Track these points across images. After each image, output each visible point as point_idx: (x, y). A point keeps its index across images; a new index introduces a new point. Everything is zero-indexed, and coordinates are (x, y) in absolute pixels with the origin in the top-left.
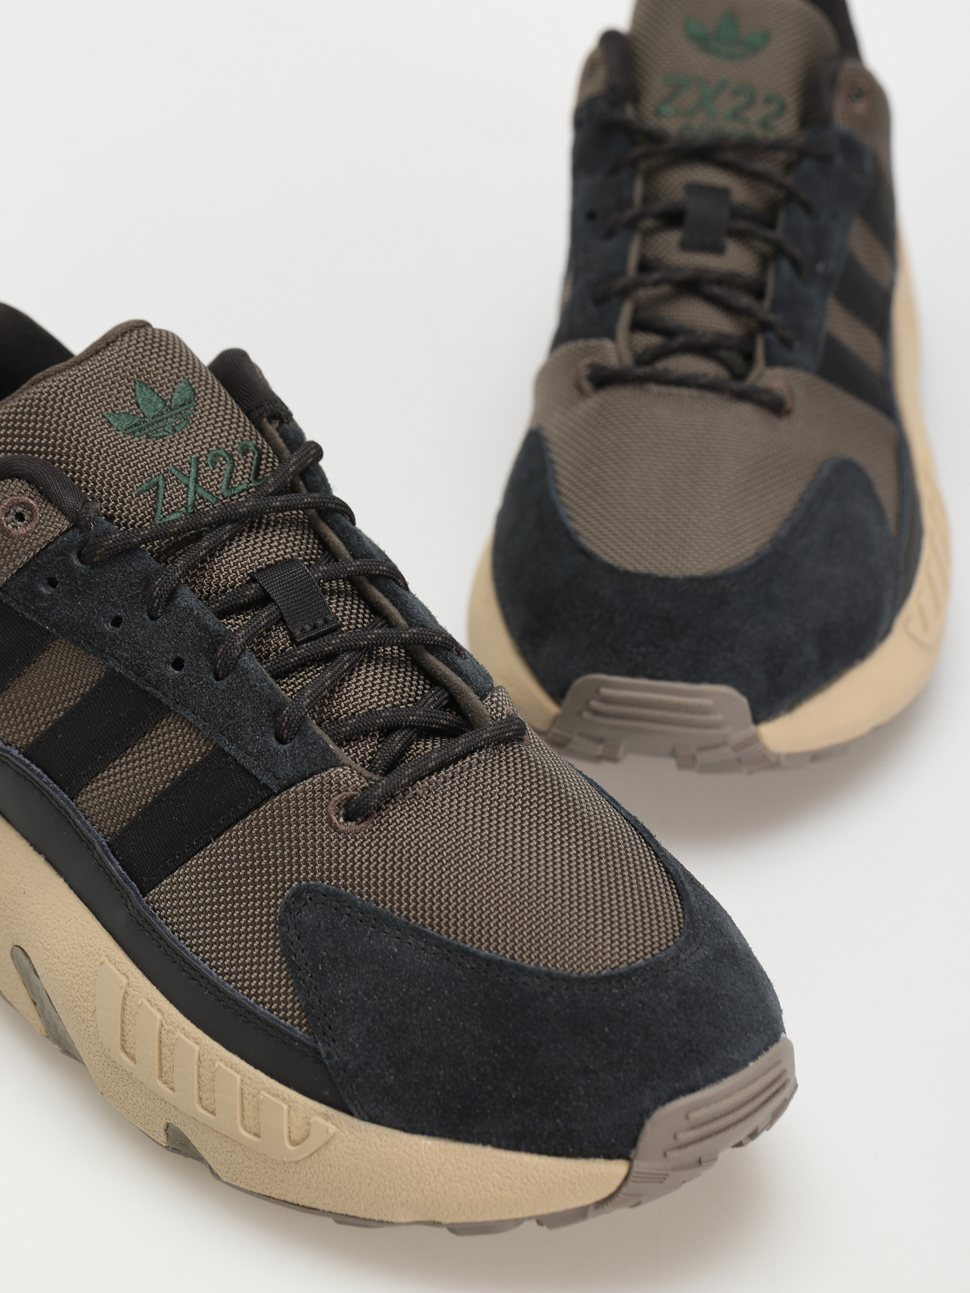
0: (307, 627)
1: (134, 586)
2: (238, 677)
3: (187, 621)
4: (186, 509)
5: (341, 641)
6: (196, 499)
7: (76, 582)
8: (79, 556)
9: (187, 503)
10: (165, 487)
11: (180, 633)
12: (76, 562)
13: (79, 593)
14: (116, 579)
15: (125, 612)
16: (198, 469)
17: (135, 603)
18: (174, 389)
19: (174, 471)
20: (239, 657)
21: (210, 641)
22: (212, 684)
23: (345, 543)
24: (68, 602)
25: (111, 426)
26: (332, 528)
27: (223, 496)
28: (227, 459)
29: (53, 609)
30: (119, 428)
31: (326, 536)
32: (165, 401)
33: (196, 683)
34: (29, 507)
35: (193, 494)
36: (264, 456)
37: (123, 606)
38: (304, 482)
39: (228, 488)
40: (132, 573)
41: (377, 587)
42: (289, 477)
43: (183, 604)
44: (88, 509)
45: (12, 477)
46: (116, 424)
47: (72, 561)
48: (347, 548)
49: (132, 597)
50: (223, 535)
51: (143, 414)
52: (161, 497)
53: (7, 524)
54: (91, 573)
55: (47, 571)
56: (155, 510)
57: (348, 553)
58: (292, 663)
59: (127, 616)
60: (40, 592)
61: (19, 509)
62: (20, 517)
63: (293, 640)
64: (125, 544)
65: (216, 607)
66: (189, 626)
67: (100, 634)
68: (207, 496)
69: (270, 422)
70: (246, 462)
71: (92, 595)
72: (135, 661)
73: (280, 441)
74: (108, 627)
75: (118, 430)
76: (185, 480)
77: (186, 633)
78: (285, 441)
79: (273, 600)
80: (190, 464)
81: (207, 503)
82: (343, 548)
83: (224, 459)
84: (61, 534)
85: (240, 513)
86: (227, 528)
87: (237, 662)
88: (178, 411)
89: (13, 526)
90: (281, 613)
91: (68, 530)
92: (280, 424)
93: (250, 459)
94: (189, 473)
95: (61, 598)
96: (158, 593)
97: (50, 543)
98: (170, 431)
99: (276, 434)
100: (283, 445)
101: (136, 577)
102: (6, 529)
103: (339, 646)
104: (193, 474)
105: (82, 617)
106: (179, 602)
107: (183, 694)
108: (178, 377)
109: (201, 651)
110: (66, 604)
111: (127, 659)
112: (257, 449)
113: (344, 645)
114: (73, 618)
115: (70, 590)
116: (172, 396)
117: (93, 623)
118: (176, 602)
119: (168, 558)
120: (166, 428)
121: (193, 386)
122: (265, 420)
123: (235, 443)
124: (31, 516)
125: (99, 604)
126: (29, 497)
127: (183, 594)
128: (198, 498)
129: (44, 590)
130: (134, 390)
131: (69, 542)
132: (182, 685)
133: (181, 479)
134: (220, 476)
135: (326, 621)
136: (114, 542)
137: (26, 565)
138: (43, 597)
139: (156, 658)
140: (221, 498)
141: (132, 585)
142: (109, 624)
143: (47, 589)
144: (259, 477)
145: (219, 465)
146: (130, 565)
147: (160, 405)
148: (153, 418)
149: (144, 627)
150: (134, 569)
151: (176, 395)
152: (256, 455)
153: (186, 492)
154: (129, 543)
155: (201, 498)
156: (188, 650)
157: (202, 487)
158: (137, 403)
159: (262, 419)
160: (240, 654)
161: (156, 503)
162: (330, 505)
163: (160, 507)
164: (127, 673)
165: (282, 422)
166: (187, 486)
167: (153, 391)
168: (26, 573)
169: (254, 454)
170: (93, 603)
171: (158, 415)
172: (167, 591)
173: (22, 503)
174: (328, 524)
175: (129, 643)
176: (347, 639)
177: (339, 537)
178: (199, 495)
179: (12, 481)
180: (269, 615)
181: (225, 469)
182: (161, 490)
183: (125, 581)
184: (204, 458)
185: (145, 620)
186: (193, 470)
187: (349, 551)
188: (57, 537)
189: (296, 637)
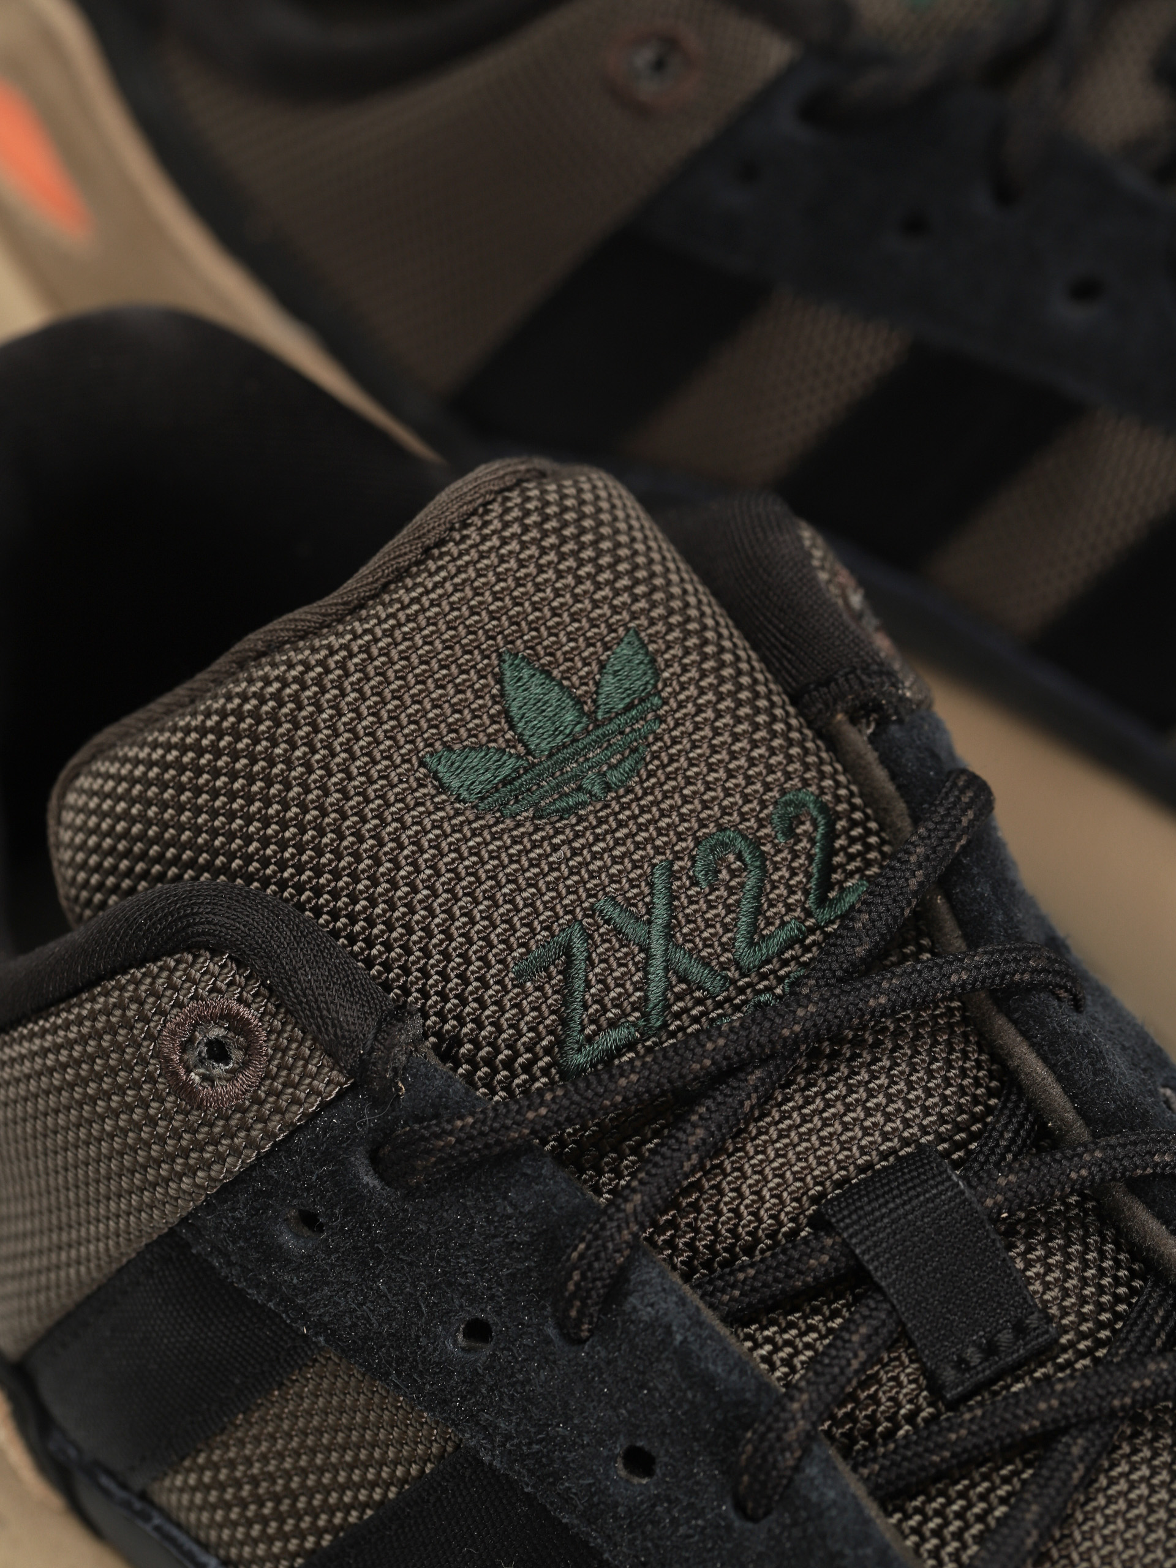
0: (973, 1356)
1: (518, 1250)
2: (795, 1523)
3: (658, 1360)
4: (645, 1016)
5: (1062, 1404)
6: (670, 987)
7: (369, 1229)
8: (375, 1160)
9: (646, 999)
10: (589, 958)
11: (642, 1387)
12: (366, 1179)
13: (377, 1255)
14: (471, 1227)
15: (498, 1314)
16: (672, 897)
17: (523, 1293)
18: (602, 666)
19: (609, 908)
20: (797, 1469)
21: (719, 1416)
22: (729, 1528)
23: (1060, 1079)
24: (352, 1279)
25: (442, 788)
26: (1026, 1035)
27: (739, 968)
28: (747, 858)
29: (316, 1290)
30: (465, 794)
31: (1011, 1056)
32: (579, 702)
33: (688, 1522)
34: (239, 1026)
35: (661, 972)
36: (840, 825)
37: (492, 1297)
38: (948, 897)
39: (751, 944)
40: (510, 1217)
41: (1150, 1205)
42: (909, 903)
43: (646, 1314)
44: (389, 1049)
45: (194, 948)
46: (455, 784)
47: (356, 1177)
48: (1066, 1092)
49: (512, 1276)
50: (741, 1104)
51: (525, 746)
52: (579, 984)
53: (188, 1071)
54: (405, 1211)
55: (294, 1196)
56: (564, 1022)
57: (1069, 1105)
58: (933, 1464)
59: (504, 1324)
60: (280, 1247)
61: (216, 1032)
62: (218, 1051)
63: (936, 1390)
64: (487, 1146)
65: (732, 1299)
66: (664, 1373)
67: (438, 1364)
68: (697, 972)
69: (854, 721)
70: (795, 856)
71: (410, 1264)
72: (529, 1445)
73: (880, 774)
74: (455, 1344)
75: (458, 800)
76: (642, 931)
77: (656, 1389)
78: (893, 777)
79: (879, 1289)
80: (651, 885)
81: (698, 994)
82: (1056, 1090)
83: (739, 857)
84: (324, 1106)
85: (785, 1039)
86: (752, 1079)
87: (791, 1480)
88: (612, 727)
89: (204, 1078)
90: (900, 1323)
91: (340, 1096)
92: (878, 725)
93: (804, 843)
94: (649, 912)
95: (333, 1266)
96: (577, 1285)
97: (296, 1130)
98: (596, 789)
99: (872, 756)
100: (890, 788)
101: (520, 1228)
102: (185, 1083)
103: (1059, 1416)
104: (660, 912)
105: (388, 1318)
106: (634, 1308)
107: (657, 1547)
108: (611, 629)
109: (697, 1440)
110: (348, 1284)
111: (508, 1437)
112: (823, 808)
113: (1070, 1412)
114: (368, 1320)
115: (355, 1248)
116: (597, 684)
117: (418, 1337)
118: (627, 1307)
119: (602, 1157)
120: (586, 783)
121: (652, 647)
122: (840, 717)
123: (763, 805)
124: (247, 1049)
125: (433, 1287)
126: (240, 1000)
127: (644, 1283)
128: (674, 980)
129: (288, 1240)
130: (500, 681)
131: (344, 1130)
132: (652, 1522)
133: (629, 931)
134: (729, 909)
135: (1020, 1330)
136: (459, 1141)
137: (240, 1180)
138: (290, 1262)
139: (583, 1446)
140: (732, 973)
141: (512, 1245)
142: (460, 1337)
143: (297, 1236)
144: (832, 895)
145: (724, 875)
146: (505, 1198)
147: (569, 717)
148: (550, 756)
149: (547, 1361)
150: (515, 1206)
151: (609, 683)
152: (821, 830)
153: (644, 967)
154: (498, 1143)
155: (682, 980)
156: (664, 1433)
157: (681, 947)
158: (506, 712)
159: (833, 716)
160: (800, 1459)
161: (566, 1003)
162: (1017, 977)
163: (578, 1015)
164: (511, 1468)
165: (883, 723)
166: (645, 949)
167: (548, 675)
168: (242, 1198)
169: (816, 829)
170: (414, 1286)
171: (565, 746)
172: (601, 1279)
173: (222, 1017)
174: (1015, 1023)
175: (512, 1398)
176: (1079, 1397)
177: (1045, 1060)
178: (676, 972)
179: (196, 957)
180: (869, 1338)
181: (742, 885)
182: (580, 964)
183: (495, 1236)
184: (686, 863)
185: (548, 1341)
186: (660, 902)
187: (1072, 1099)
188: (316, 1114)
189: (943, 1387)
